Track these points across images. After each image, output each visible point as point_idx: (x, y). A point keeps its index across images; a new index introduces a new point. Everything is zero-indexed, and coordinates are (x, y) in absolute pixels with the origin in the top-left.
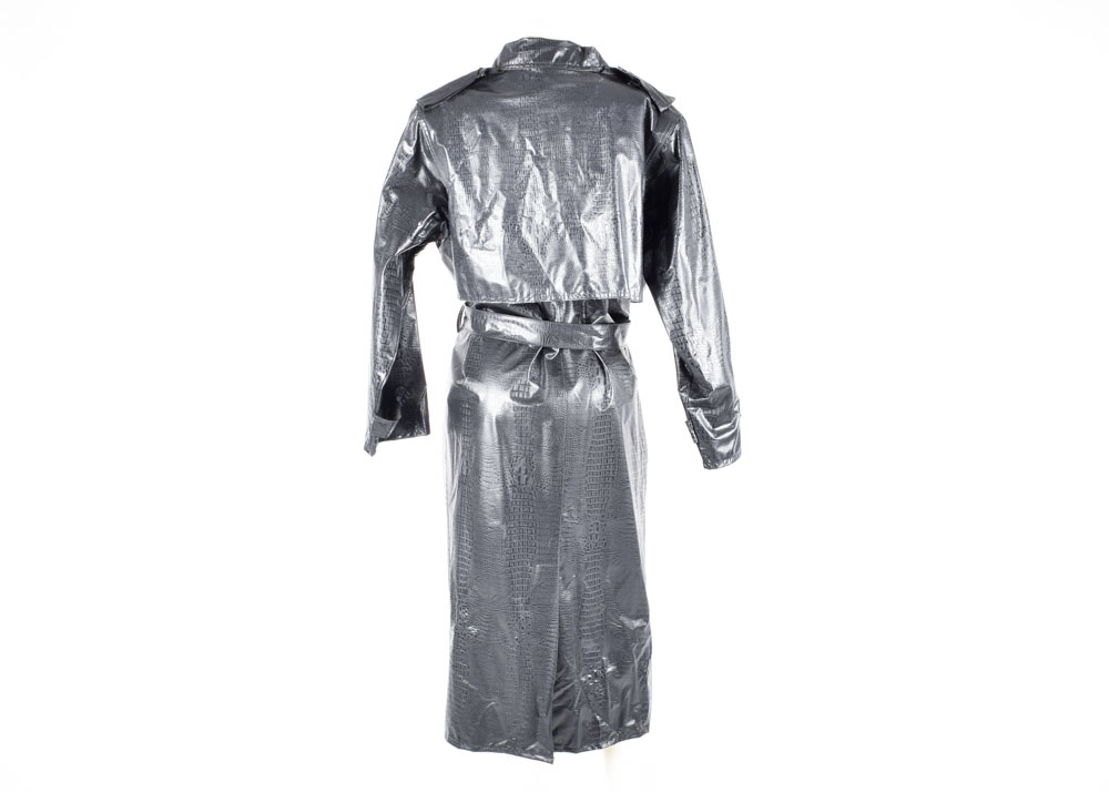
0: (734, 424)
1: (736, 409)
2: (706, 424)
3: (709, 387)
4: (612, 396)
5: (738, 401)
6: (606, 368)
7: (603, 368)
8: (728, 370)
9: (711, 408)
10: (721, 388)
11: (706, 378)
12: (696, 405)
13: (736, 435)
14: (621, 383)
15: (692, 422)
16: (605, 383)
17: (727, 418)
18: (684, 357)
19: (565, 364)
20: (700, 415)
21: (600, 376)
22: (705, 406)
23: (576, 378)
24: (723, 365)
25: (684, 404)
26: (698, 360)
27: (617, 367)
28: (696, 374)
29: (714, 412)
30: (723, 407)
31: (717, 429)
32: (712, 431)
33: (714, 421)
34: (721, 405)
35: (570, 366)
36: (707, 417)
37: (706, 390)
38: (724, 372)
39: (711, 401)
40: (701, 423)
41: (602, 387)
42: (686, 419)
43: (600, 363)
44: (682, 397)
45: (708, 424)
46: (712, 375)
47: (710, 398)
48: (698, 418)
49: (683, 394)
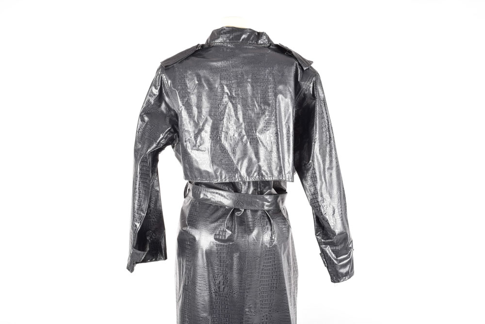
0: (350, 255)
1: (350, 246)
2: (332, 255)
3: (333, 233)
4: (275, 238)
5: (352, 241)
6: (272, 221)
7: (270, 221)
8: (345, 223)
9: (336, 246)
10: (341, 234)
11: (332, 228)
12: (326, 244)
13: (351, 262)
14: (281, 230)
15: (324, 254)
16: (271, 230)
17: (345, 251)
18: (318, 215)
19: (247, 219)
20: (328, 250)
21: (268, 226)
22: (332, 244)
23: (254, 227)
24: (342, 220)
25: (319, 243)
26: (327, 217)
27: (279, 220)
28: (326, 225)
29: (337, 248)
30: (343, 245)
31: (339, 258)
32: (336, 260)
33: (337, 254)
34: (341, 243)
35: (250, 220)
36: (333, 251)
37: (332, 235)
38: (343, 224)
39: (335, 242)
40: (329, 254)
41: (269, 233)
42: (320, 252)
43: (268, 218)
44: (317, 239)
45: (334, 255)
46: (335, 225)
47: (335, 239)
48: (328, 252)
49: (318, 237)
